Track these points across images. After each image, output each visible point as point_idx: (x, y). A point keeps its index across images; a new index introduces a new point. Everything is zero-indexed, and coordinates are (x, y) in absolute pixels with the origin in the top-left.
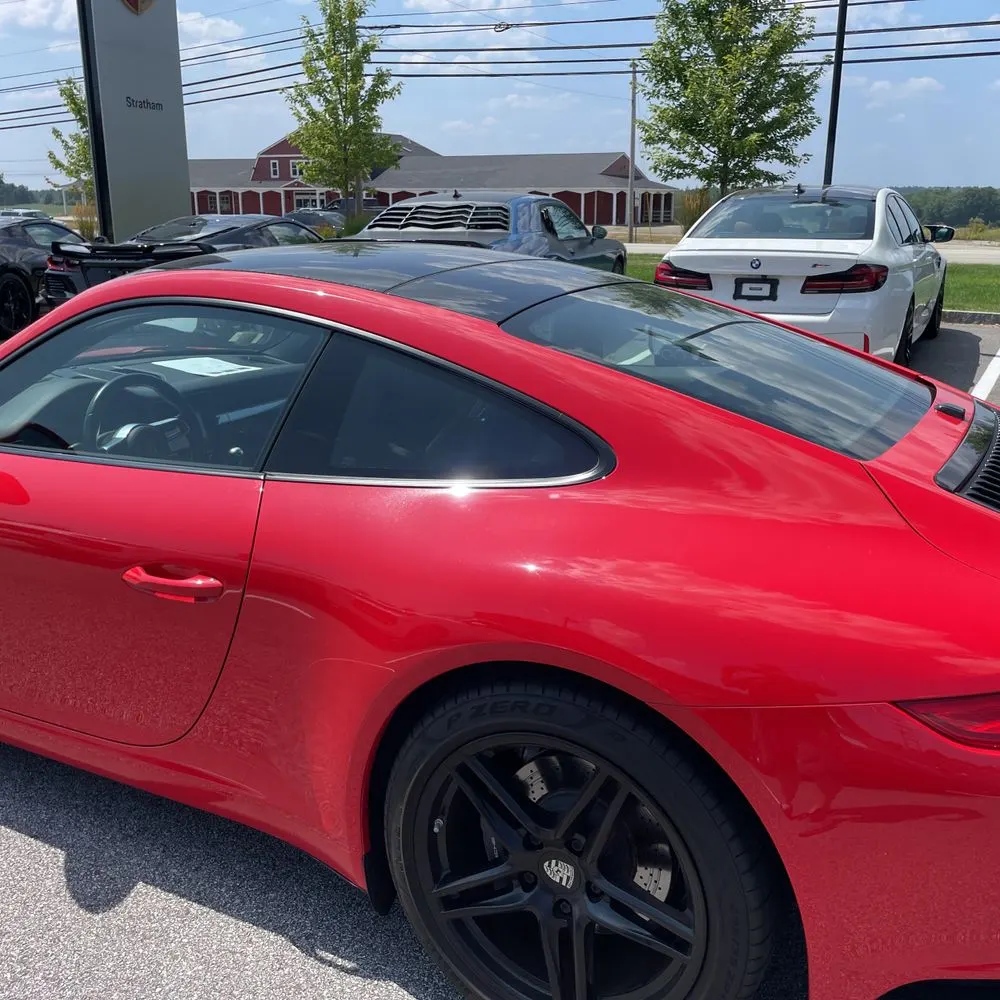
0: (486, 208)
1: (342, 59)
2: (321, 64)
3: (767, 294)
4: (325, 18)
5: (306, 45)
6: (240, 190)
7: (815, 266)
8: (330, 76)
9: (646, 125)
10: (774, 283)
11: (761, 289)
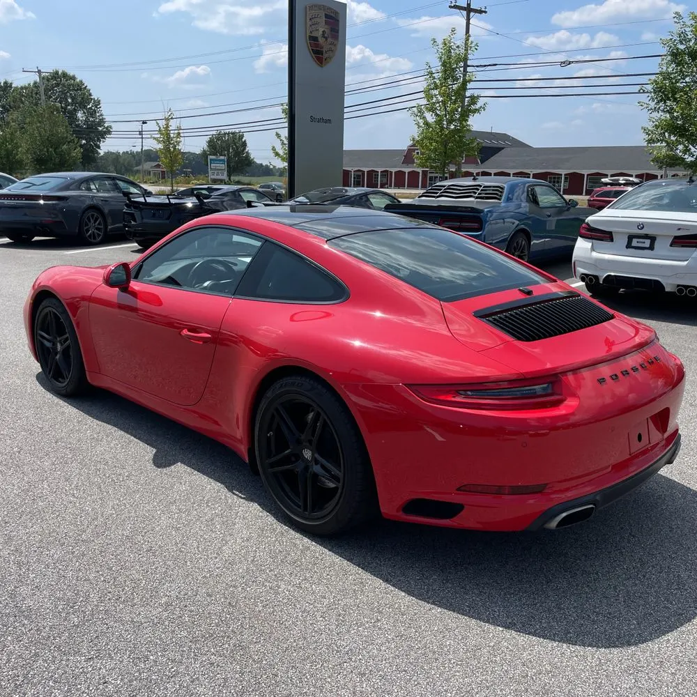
0: (490, 187)
1: (449, 89)
2: (436, 92)
3: (648, 246)
4: (440, 63)
5: (426, 79)
6: (394, 170)
7: (679, 229)
8: (441, 99)
9: (649, 130)
10: (653, 239)
11: (644, 242)
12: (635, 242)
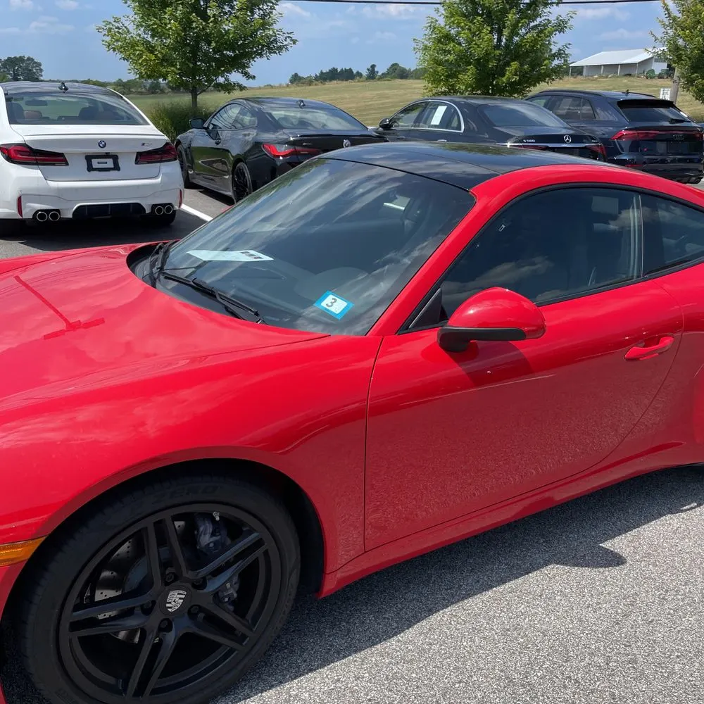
3: (112, 166)
7: (143, 144)
10: (115, 158)
11: (106, 163)
12: (95, 163)
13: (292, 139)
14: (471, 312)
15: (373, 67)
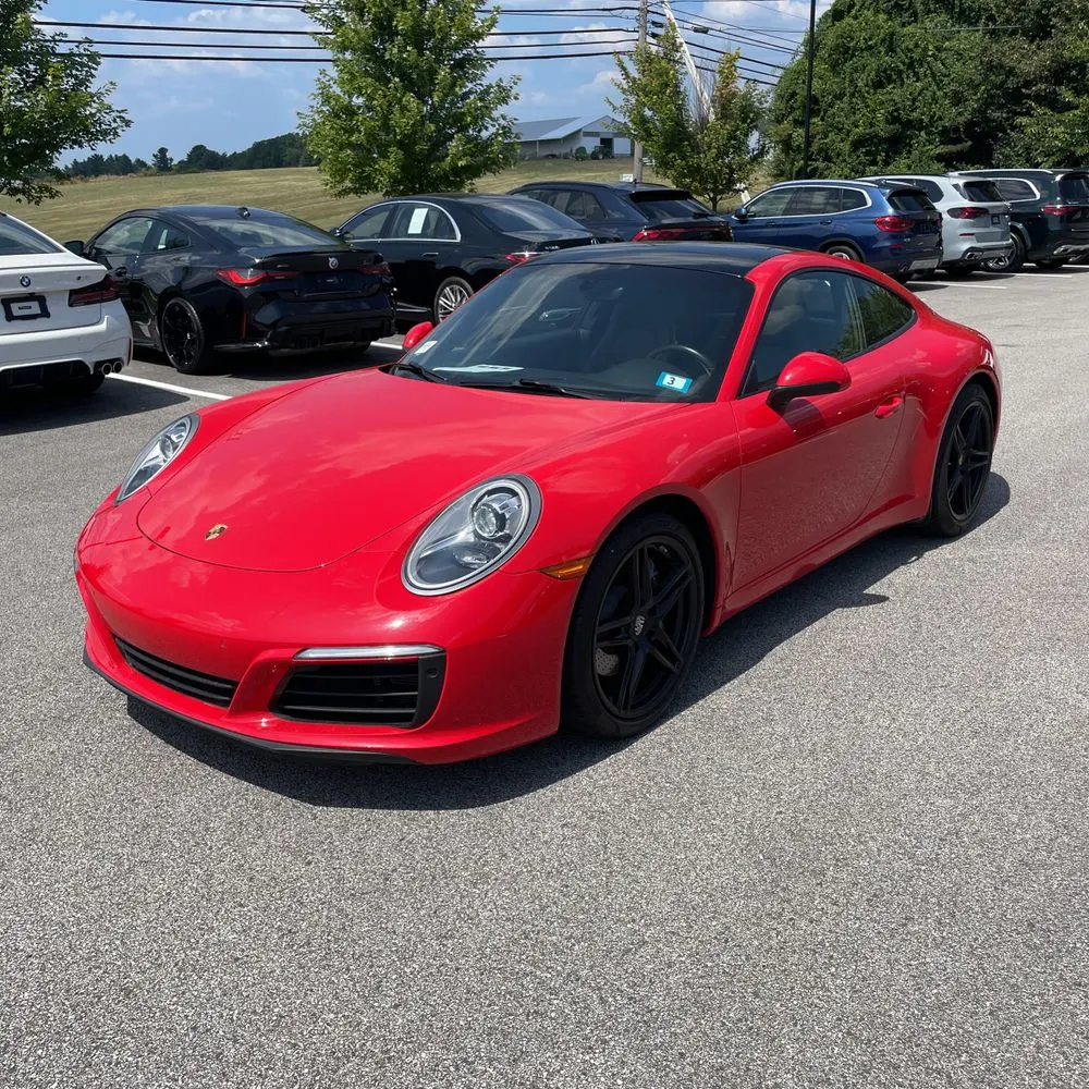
3: (39, 311)
7: (79, 279)
11: (30, 307)
12: (15, 309)
13: (257, 261)
14: (788, 378)
15: (163, 151)
